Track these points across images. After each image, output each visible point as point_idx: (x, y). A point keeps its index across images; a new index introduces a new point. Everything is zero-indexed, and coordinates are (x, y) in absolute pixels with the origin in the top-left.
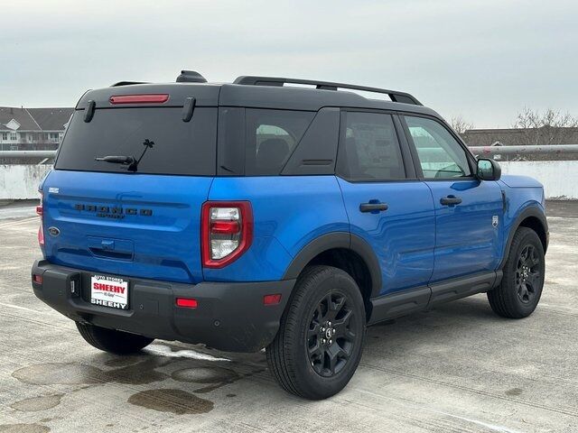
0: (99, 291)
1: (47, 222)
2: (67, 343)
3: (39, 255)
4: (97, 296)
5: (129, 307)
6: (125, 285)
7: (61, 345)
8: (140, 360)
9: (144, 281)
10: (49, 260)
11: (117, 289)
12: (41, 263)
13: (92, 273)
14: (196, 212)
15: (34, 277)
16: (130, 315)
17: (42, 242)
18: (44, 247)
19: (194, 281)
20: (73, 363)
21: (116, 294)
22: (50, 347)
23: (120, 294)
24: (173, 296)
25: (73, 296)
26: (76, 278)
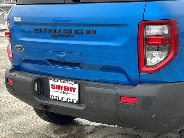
0: (55, 90)
1: (13, 41)
2: (25, 117)
3: (9, 65)
4: (54, 93)
5: (80, 102)
6: (76, 86)
7: (22, 119)
8: (75, 129)
9: (93, 83)
10: (16, 68)
11: (70, 89)
12: (11, 71)
13: (49, 77)
14: (134, 30)
15: (7, 80)
16: (82, 108)
17: (11, 55)
18: (12, 59)
19: (132, 83)
20: (32, 133)
21: (69, 92)
22: (16, 120)
23: (72, 92)
24: (117, 95)
25: (37, 94)
26: (38, 81)
